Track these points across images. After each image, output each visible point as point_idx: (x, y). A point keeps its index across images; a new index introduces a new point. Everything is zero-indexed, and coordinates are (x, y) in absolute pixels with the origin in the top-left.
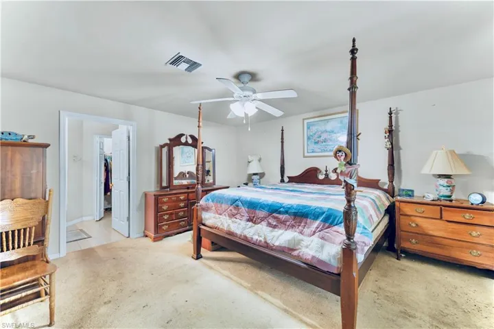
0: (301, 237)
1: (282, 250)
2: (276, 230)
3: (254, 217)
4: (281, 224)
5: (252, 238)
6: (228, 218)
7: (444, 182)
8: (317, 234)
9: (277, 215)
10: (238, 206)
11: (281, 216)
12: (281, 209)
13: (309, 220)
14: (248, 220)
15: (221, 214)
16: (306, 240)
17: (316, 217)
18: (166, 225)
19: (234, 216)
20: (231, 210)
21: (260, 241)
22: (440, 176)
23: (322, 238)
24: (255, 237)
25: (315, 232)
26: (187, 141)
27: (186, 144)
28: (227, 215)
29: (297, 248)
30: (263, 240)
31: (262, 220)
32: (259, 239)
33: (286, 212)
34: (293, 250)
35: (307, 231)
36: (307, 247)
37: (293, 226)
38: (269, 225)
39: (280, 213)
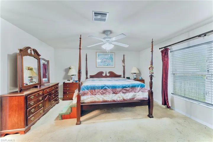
0: (135, 93)
1: (130, 99)
2: (126, 94)
3: (115, 92)
4: (128, 91)
5: (117, 100)
6: (101, 95)
7: (135, 75)
8: (140, 91)
9: (125, 88)
10: (106, 89)
11: (127, 89)
12: (127, 86)
13: (136, 88)
14: (113, 93)
15: (95, 95)
16: (137, 94)
17: (138, 86)
18: (32, 116)
19: (104, 93)
20: (102, 91)
21: (121, 100)
22: (134, 73)
23: (142, 92)
24: (118, 99)
25: (139, 91)
26: (31, 53)
27: (30, 55)
28: (100, 94)
29: (135, 97)
30: (122, 99)
31: (120, 91)
32: (120, 99)
33: (129, 87)
34: (134, 98)
35: (137, 91)
36: (138, 96)
37: (131, 91)
38: (123, 93)
39: (126, 87)
